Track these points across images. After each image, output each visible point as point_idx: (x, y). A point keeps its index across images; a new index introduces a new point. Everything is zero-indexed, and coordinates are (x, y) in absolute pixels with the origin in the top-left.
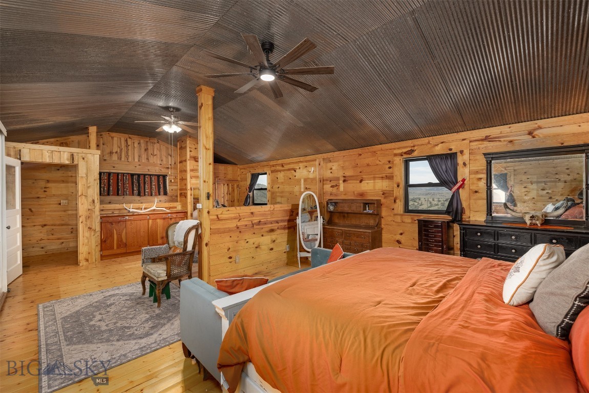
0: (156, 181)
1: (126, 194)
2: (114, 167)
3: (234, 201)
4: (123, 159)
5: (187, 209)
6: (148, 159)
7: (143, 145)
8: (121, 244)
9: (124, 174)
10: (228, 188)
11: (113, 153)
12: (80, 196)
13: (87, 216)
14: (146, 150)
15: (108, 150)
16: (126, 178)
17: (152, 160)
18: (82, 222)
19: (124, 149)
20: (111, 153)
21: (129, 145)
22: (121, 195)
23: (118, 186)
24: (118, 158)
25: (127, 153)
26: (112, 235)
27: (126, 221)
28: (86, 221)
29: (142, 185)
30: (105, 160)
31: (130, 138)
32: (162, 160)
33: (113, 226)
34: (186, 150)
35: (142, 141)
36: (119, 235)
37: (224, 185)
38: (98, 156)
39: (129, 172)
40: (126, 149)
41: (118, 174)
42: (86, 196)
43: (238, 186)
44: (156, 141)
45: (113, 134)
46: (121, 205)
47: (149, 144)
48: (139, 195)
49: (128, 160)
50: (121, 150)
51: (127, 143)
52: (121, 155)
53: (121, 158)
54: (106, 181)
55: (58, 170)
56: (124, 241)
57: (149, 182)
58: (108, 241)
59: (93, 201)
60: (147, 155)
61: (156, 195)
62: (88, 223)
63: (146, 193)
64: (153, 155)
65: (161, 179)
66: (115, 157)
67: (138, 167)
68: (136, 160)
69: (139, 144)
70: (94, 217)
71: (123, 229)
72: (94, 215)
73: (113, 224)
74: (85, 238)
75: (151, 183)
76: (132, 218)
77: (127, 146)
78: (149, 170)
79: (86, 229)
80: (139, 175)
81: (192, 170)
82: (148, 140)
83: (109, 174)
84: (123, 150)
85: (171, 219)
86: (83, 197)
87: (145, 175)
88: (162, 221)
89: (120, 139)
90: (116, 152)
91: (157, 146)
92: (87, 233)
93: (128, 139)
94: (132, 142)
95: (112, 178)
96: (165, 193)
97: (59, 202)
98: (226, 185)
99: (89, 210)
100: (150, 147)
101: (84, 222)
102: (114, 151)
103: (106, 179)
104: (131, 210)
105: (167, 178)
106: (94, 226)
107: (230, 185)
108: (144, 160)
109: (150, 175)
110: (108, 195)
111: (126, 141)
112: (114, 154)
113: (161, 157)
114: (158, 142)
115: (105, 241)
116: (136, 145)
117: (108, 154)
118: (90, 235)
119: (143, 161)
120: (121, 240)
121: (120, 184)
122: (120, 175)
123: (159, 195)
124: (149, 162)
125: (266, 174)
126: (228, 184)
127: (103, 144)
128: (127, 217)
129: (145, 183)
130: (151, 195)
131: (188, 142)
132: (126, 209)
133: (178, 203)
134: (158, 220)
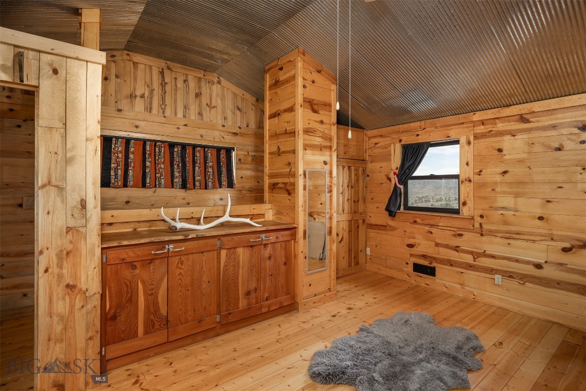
0: (215, 160)
1: (160, 184)
2: (137, 127)
3: (358, 201)
4: (155, 111)
5: (294, 220)
6: (200, 114)
7: (192, 84)
8: (157, 321)
9: (156, 141)
10: (350, 176)
11: (136, 96)
12: (44, 186)
13: (61, 251)
14: (198, 95)
15: (126, 91)
16: (160, 152)
17: (208, 115)
18: (46, 271)
19: (156, 89)
20: (132, 96)
21: (166, 83)
22: (149, 188)
23: (144, 167)
24: (146, 109)
25: (163, 99)
26: (132, 300)
27: (167, 256)
28: (60, 266)
29: (189, 166)
30: (120, 110)
31: (169, 68)
32: (225, 118)
33: (137, 271)
34: (295, 86)
35: (190, 78)
36: (151, 295)
37: (344, 167)
38: (100, 68)
39: (165, 139)
40: (160, 92)
41: (145, 141)
42: (61, 189)
43: (364, 171)
44: (216, 80)
45: (137, 58)
46: (154, 211)
47: (203, 83)
48: (184, 186)
49: (164, 112)
50: (152, 91)
51: (163, 77)
52: (151, 103)
53: (151, 108)
54: (120, 155)
55: (19, 126)
56: (163, 311)
57: (202, 160)
58: (122, 317)
59: (83, 204)
60: (200, 106)
61: (214, 187)
62: (65, 271)
63: (197, 184)
64: (210, 106)
65: (223, 154)
66: (139, 105)
67: (182, 128)
68: (180, 114)
69: (185, 81)
70: (84, 252)
71: (161, 280)
72: (83, 247)
73: (134, 267)
74: (55, 319)
75: (205, 163)
76: (182, 247)
77: (163, 84)
78: (202, 136)
79: (59, 291)
80: (184, 146)
81: (307, 131)
82: (201, 76)
83: (128, 141)
84: (155, 92)
85: (265, 245)
86: (53, 191)
87: (194, 147)
88: (247, 251)
89: (150, 67)
90: (142, 96)
91: (216, 88)
92: (61, 303)
93: (166, 71)
94: (173, 77)
95: (132, 149)
96: (231, 185)
97: (19, 202)
98: (347, 168)
99: (69, 229)
100: (205, 90)
101: (54, 270)
102: (138, 93)
103: (121, 152)
104: (179, 225)
105: (234, 154)
106: (83, 279)
107: (353, 168)
108: (193, 116)
109: (204, 147)
110: (125, 185)
111: (162, 73)
112: (138, 98)
113: (223, 112)
114: (219, 82)
115: (114, 318)
116: (180, 84)
117: (126, 97)
118: (72, 306)
119: (193, 118)
120: (157, 309)
121: (148, 164)
122: (148, 143)
123: (220, 187)
124: (202, 119)
125: (456, 142)
126: (349, 167)
127: (117, 76)
128: (171, 246)
129: (194, 163)
130: (206, 188)
131: (300, 65)
132: (164, 220)
133: (267, 206)
134: (240, 251)
